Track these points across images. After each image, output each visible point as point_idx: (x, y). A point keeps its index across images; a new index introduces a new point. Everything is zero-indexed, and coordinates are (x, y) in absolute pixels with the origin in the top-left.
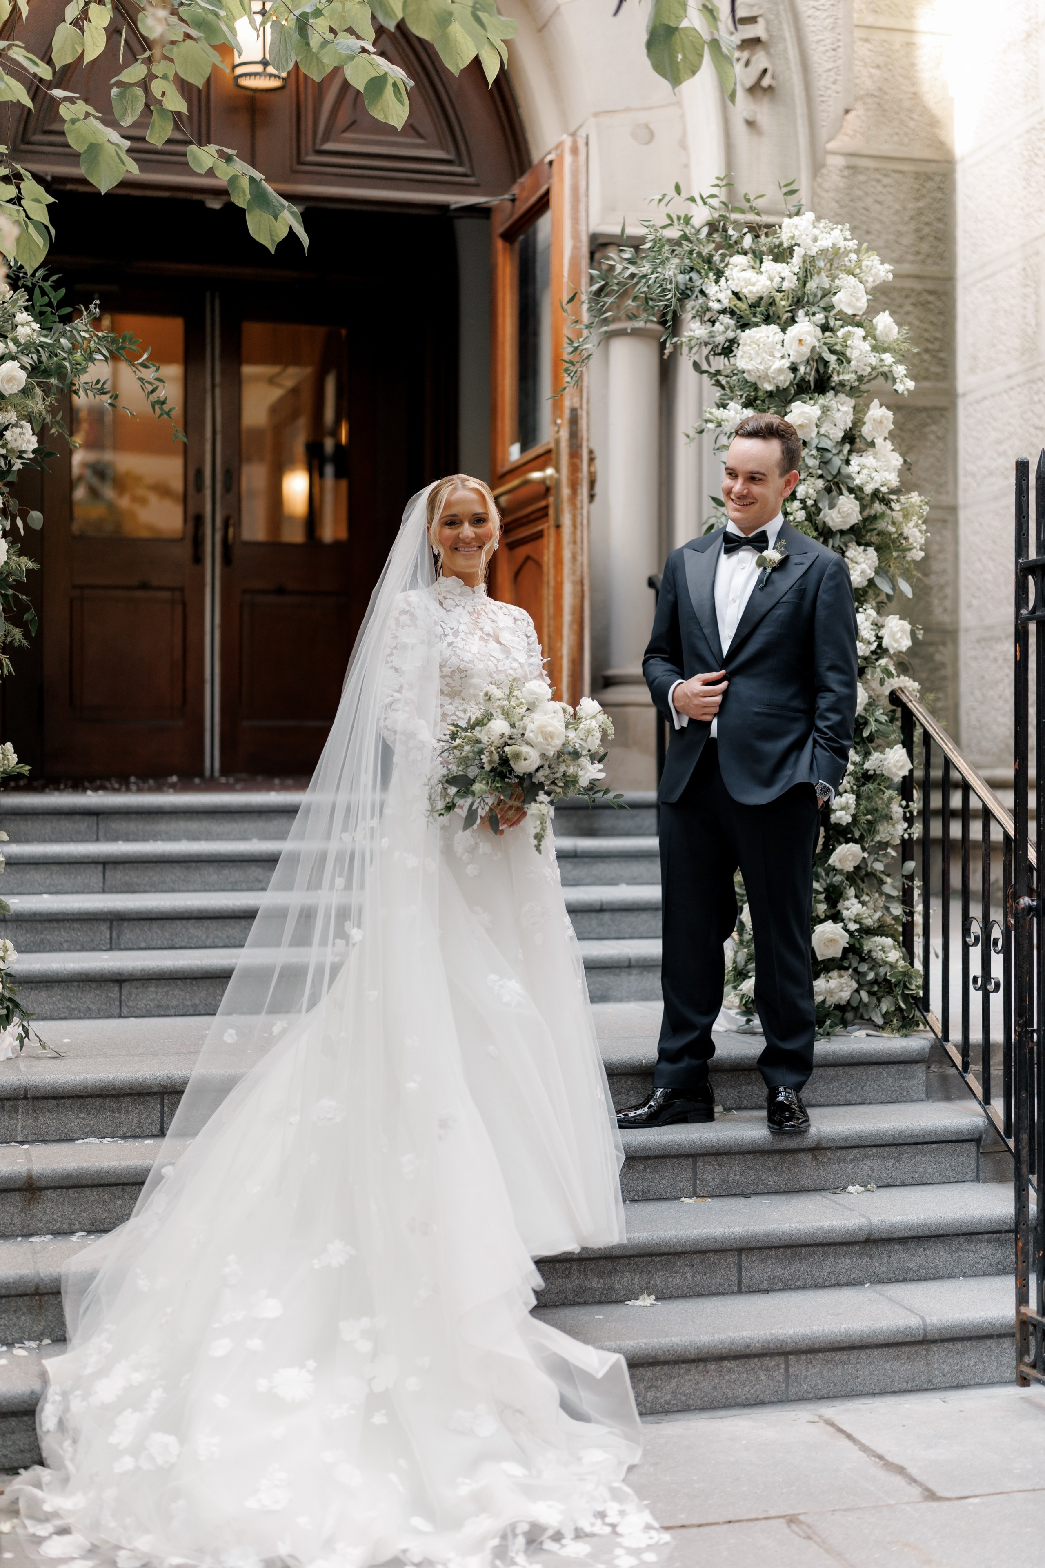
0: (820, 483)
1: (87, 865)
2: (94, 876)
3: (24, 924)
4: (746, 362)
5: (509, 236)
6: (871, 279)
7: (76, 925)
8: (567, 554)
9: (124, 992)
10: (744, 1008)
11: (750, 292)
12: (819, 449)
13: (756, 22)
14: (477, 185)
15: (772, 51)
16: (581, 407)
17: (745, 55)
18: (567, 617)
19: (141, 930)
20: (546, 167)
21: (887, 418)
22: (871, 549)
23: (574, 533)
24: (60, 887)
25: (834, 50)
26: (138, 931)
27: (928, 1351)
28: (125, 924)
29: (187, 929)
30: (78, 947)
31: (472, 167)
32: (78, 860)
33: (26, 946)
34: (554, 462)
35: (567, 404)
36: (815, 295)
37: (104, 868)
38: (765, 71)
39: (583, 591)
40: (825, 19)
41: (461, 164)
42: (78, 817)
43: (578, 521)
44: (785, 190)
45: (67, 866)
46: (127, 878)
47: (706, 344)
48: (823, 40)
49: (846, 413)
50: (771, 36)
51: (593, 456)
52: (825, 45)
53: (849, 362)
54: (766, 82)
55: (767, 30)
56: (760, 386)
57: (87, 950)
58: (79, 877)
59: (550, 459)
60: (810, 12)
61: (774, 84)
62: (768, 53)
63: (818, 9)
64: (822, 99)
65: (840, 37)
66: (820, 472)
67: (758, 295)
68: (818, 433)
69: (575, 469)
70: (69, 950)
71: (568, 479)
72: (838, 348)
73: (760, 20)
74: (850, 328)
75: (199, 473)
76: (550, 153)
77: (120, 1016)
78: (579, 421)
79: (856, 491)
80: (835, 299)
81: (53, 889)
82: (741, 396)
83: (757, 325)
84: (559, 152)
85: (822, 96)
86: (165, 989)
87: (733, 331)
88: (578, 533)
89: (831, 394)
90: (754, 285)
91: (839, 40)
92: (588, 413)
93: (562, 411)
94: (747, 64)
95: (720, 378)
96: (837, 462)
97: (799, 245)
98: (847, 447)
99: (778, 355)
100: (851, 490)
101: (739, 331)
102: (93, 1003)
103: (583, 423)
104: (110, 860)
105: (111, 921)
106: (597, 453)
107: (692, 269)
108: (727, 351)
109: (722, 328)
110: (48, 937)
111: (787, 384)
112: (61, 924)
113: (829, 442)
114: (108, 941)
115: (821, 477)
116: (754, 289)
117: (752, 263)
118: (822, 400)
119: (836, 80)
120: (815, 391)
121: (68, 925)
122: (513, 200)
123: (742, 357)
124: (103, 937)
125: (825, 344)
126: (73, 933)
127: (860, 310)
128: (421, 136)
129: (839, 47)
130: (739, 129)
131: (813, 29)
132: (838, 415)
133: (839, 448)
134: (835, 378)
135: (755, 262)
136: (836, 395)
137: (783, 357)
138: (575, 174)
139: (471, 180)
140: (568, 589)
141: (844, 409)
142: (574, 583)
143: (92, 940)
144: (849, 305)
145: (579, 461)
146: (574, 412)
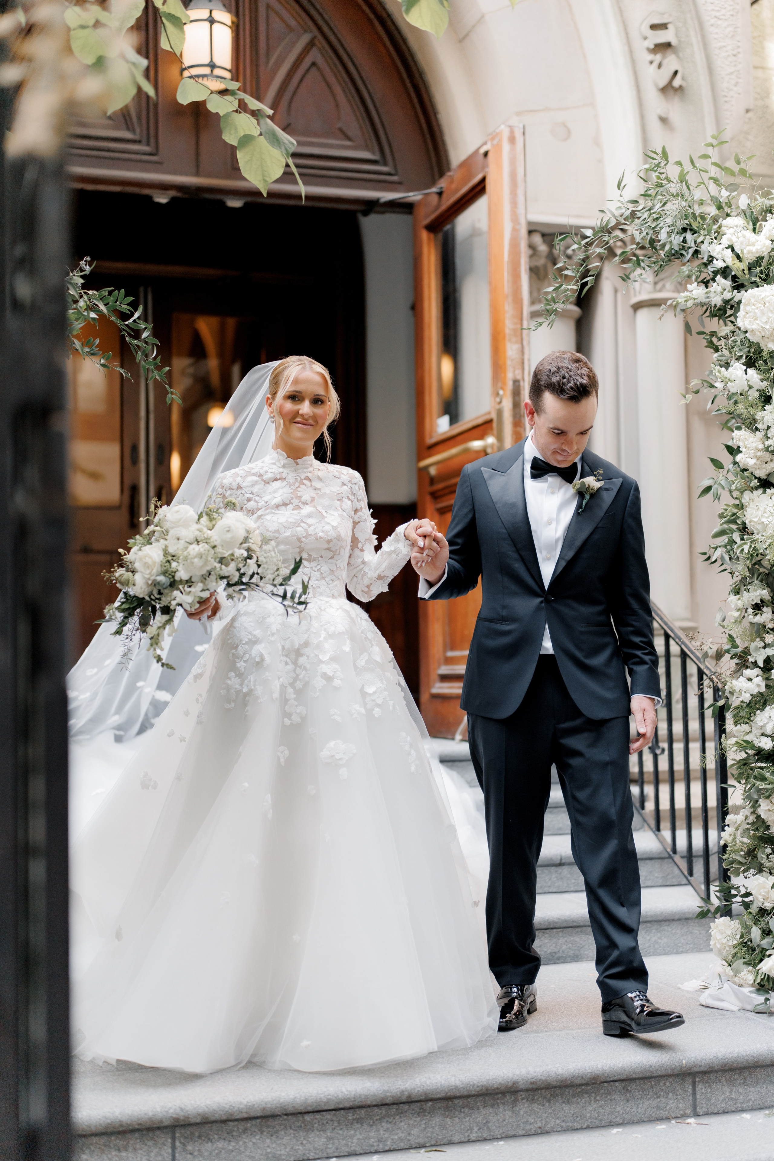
4: (750, 321)
5: (433, 227)
10: (758, 987)
11: (749, 252)
13: (667, 28)
14: (400, 183)
15: (681, 55)
16: (523, 380)
17: (658, 57)
20: (480, 157)
25: (735, 55)
31: (395, 166)
34: (495, 431)
35: (510, 376)
38: (676, 73)
40: (726, 28)
41: (385, 164)
48: (724, 46)
50: (679, 41)
52: (727, 51)
54: (677, 83)
55: (677, 35)
56: (763, 346)
59: (491, 428)
60: (712, 21)
61: (684, 84)
62: (678, 57)
63: (719, 19)
64: (726, 99)
65: (739, 44)
67: (757, 255)
73: (669, 26)
75: (135, 448)
76: (485, 143)
78: (522, 392)
82: (742, 357)
83: (756, 285)
84: (495, 142)
85: (726, 96)
87: (729, 292)
90: (753, 245)
91: (739, 47)
93: (504, 383)
94: (660, 66)
95: (715, 340)
101: (736, 291)
107: (684, 230)
108: (721, 312)
109: (719, 289)
116: (754, 249)
117: (746, 224)
119: (737, 83)
122: (440, 194)
123: (744, 317)
128: (348, 138)
129: (739, 53)
130: (654, 125)
131: (716, 36)
135: (748, 224)
138: (513, 161)
139: (395, 178)
145: (522, 430)
146: (517, 384)
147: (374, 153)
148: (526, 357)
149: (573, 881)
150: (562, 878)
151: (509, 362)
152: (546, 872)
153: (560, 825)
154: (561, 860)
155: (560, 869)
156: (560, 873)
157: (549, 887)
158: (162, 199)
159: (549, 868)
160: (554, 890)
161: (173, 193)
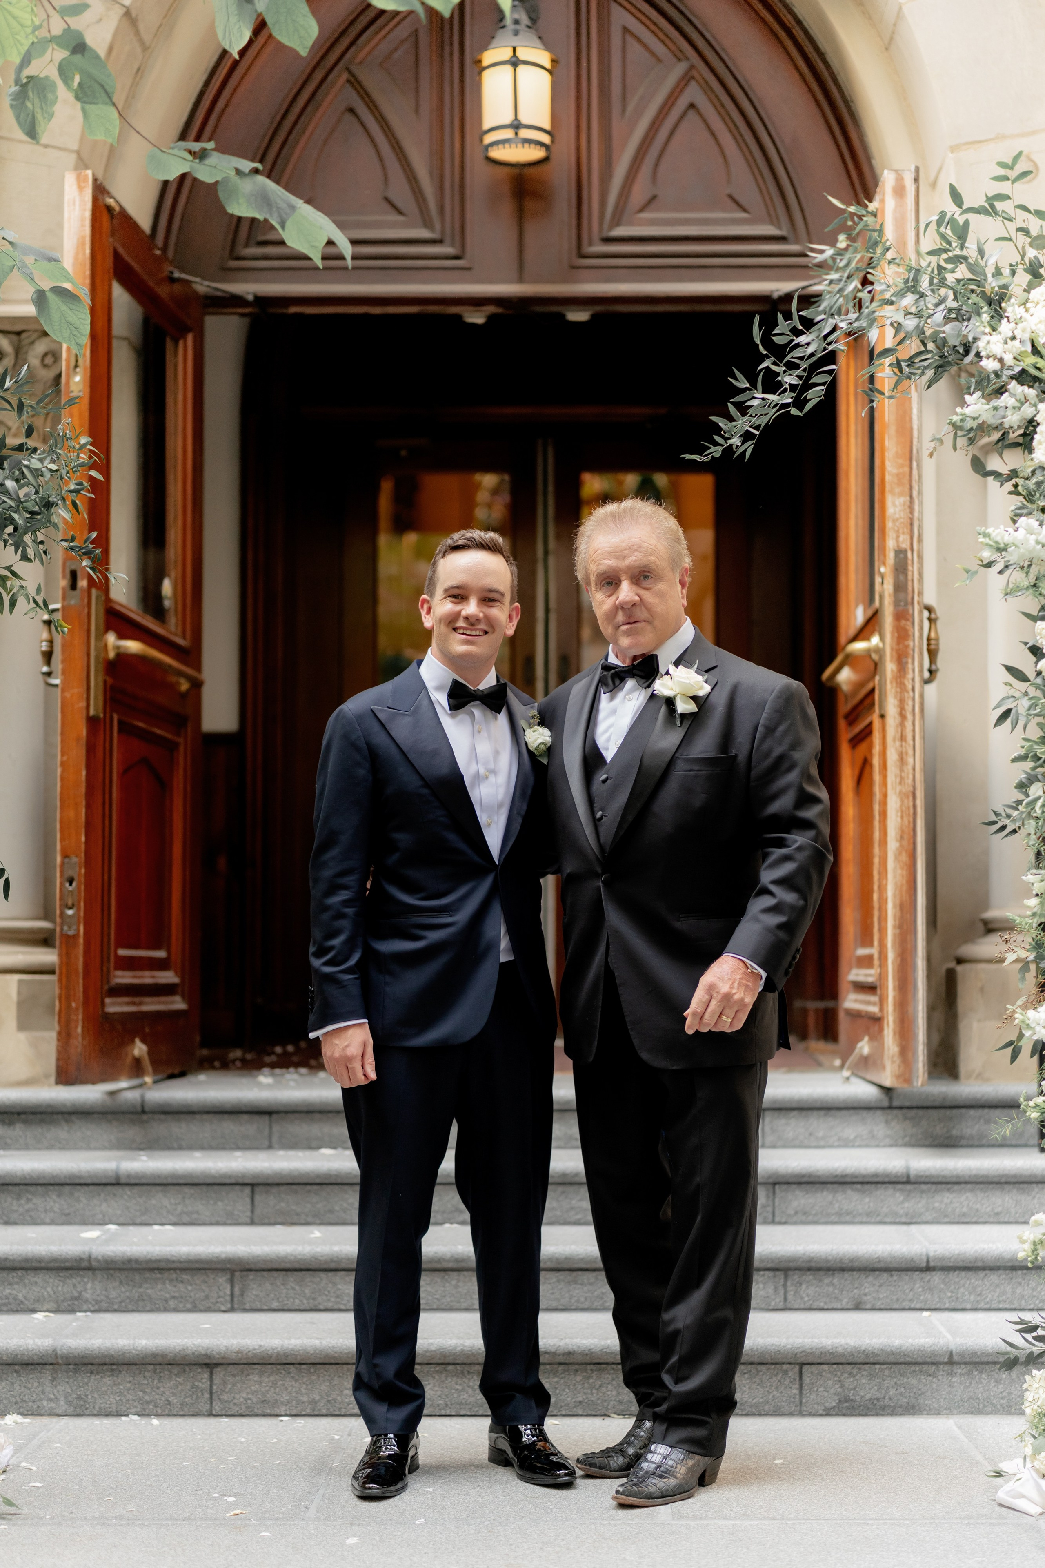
1: (231, 1187)
2: (240, 1202)
3: (118, 1274)
7: (185, 1277)
8: (892, 756)
9: (217, 1380)
16: (911, 548)
18: (892, 845)
19: (272, 1284)
23: (902, 725)
24: (195, 1216)
26: (268, 1286)
28: (252, 1276)
29: (335, 1284)
30: (189, 1306)
32: (218, 1181)
33: (121, 1302)
34: (879, 627)
35: (891, 544)
37: (253, 1192)
39: (914, 806)
41: (797, 241)
42: (245, 1117)
43: (909, 708)
45: (204, 1188)
46: (283, 1205)
51: (933, 616)
57: (201, 1311)
58: (220, 1203)
59: (879, 622)
69: (902, 635)
70: (176, 1310)
71: (892, 649)
75: (530, 661)
77: (211, 1414)
78: (910, 568)
81: (186, 1219)
84: (881, 196)
86: (272, 1378)
88: (908, 724)
92: (920, 557)
93: (885, 554)
102: (174, 1394)
103: (913, 570)
104: (260, 1181)
105: (232, 1272)
106: (939, 612)
108: (1028, 438)
110: (149, 1291)
112: (166, 1274)
114: (228, 1298)
121: (174, 1276)
124: (221, 1294)
126: (180, 1285)
128: (743, 209)
140: (893, 803)
142: (902, 796)
143: (207, 1297)
145: (909, 623)
146: (902, 556)
147: (780, 228)
148: (916, 514)
149: (949, 1294)
150: (930, 1289)
151: (889, 524)
152: (907, 1278)
153: (965, 1209)
154: (928, 1262)
155: (927, 1276)
156: (929, 1281)
157: (911, 1300)
158: (477, 318)
159: (909, 1273)
160: (918, 1306)
161: (489, 309)
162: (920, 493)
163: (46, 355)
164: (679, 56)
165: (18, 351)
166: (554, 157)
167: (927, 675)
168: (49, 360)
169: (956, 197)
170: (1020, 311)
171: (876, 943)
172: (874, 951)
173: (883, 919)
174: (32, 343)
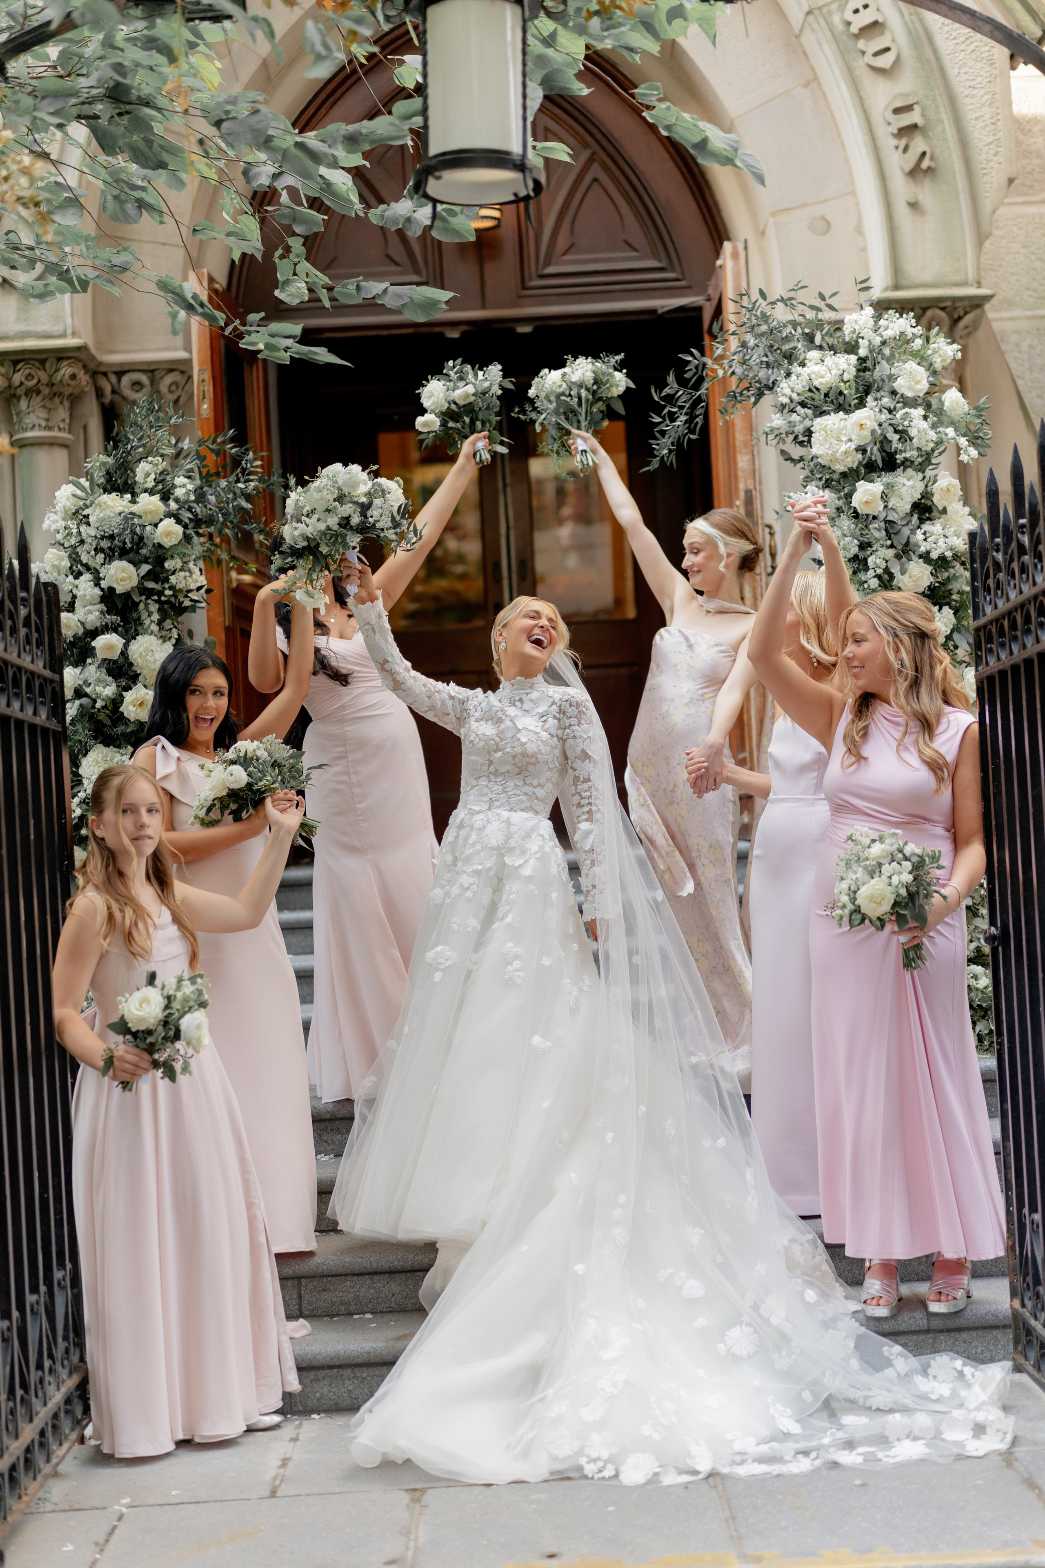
0: (891, 552)
4: (820, 449)
5: (712, 333)
6: (939, 360)
11: (821, 384)
12: (886, 521)
13: (912, 110)
14: (689, 287)
15: (929, 134)
16: (755, 489)
17: (903, 141)
20: (719, 270)
21: (954, 486)
22: (946, 609)
27: (934, 1339)
31: (682, 272)
35: (742, 486)
36: (883, 380)
38: (923, 154)
40: (982, 96)
41: (672, 270)
44: (860, 286)
47: (787, 433)
48: (981, 116)
49: (913, 487)
50: (927, 121)
51: (771, 530)
52: (984, 121)
53: (911, 439)
54: (925, 164)
55: (924, 116)
56: (833, 469)
60: (966, 92)
61: (934, 164)
62: (926, 137)
63: (974, 88)
64: (983, 172)
66: (889, 542)
67: (828, 387)
68: (886, 507)
72: (900, 428)
73: (916, 107)
74: (907, 410)
76: (719, 258)
78: (755, 501)
79: (926, 557)
80: (896, 385)
82: (821, 479)
83: (829, 413)
85: (984, 168)
87: (810, 419)
89: (900, 470)
90: (823, 377)
92: (761, 494)
94: (906, 150)
96: (906, 531)
97: (863, 338)
98: (915, 519)
99: (844, 439)
100: (921, 557)
101: (814, 420)
103: (757, 503)
109: (799, 418)
111: (856, 464)
113: (895, 515)
115: (892, 546)
116: (823, 380)
117: (821, 357)
118: (887, 478)
119: (997, 152)
120: (882, 470)
122: (709, 299)
123: (816, 442)
125: (891, 425)
127: (920, 391)
128: (635, 250)
130: (902, 211)
131: (970, 107)
132: (905, 489)
133: (908, 519)
134: (899, 457)
136: (904, 470)
137: (851, 440)
138: (737, 276)
139: (683, 283)
141: (911, 483)
144: (910, 388)
146: (749, 493)
147: (661, 262)
148: (757, 466)
151: (740, 474)
158: (454, 334)
161: (464, 328)
162: (759, 452)
163: (171, 385)
164: (586, 146)
165: (152, 382)
166: (503, 223)
167: (770, 570)
168: (173, 388)
169: (762, 294)
170: (799, 369)
171: (747, 748)
172: (747, 754)
173: (750, 731)
174: (162, 377)
